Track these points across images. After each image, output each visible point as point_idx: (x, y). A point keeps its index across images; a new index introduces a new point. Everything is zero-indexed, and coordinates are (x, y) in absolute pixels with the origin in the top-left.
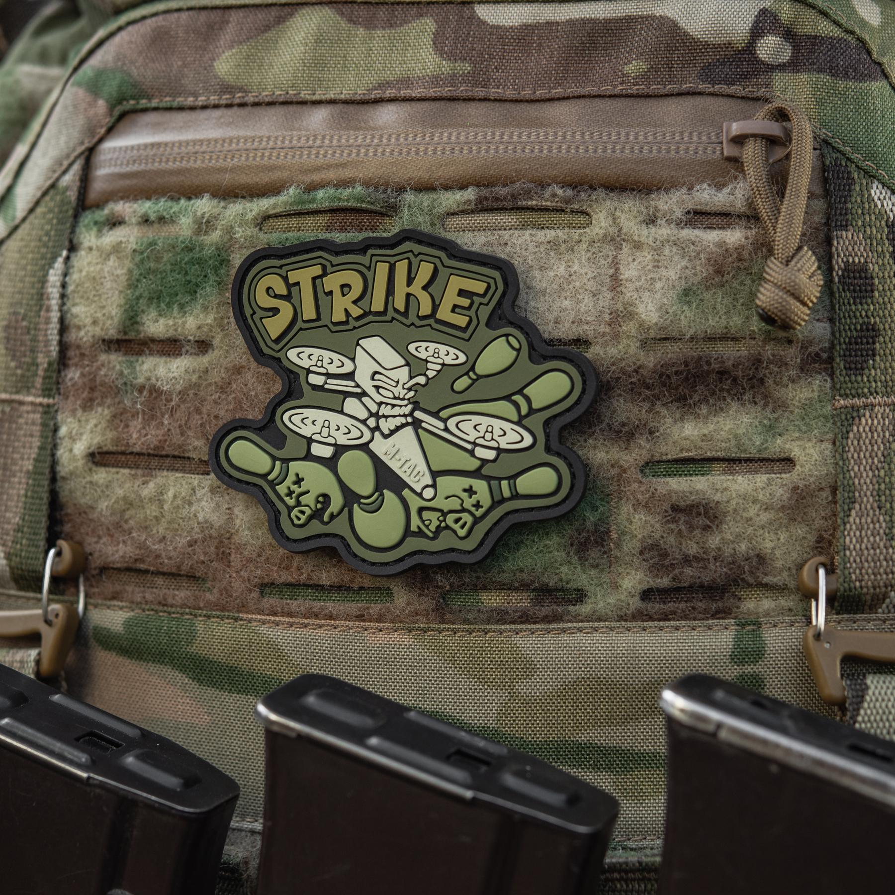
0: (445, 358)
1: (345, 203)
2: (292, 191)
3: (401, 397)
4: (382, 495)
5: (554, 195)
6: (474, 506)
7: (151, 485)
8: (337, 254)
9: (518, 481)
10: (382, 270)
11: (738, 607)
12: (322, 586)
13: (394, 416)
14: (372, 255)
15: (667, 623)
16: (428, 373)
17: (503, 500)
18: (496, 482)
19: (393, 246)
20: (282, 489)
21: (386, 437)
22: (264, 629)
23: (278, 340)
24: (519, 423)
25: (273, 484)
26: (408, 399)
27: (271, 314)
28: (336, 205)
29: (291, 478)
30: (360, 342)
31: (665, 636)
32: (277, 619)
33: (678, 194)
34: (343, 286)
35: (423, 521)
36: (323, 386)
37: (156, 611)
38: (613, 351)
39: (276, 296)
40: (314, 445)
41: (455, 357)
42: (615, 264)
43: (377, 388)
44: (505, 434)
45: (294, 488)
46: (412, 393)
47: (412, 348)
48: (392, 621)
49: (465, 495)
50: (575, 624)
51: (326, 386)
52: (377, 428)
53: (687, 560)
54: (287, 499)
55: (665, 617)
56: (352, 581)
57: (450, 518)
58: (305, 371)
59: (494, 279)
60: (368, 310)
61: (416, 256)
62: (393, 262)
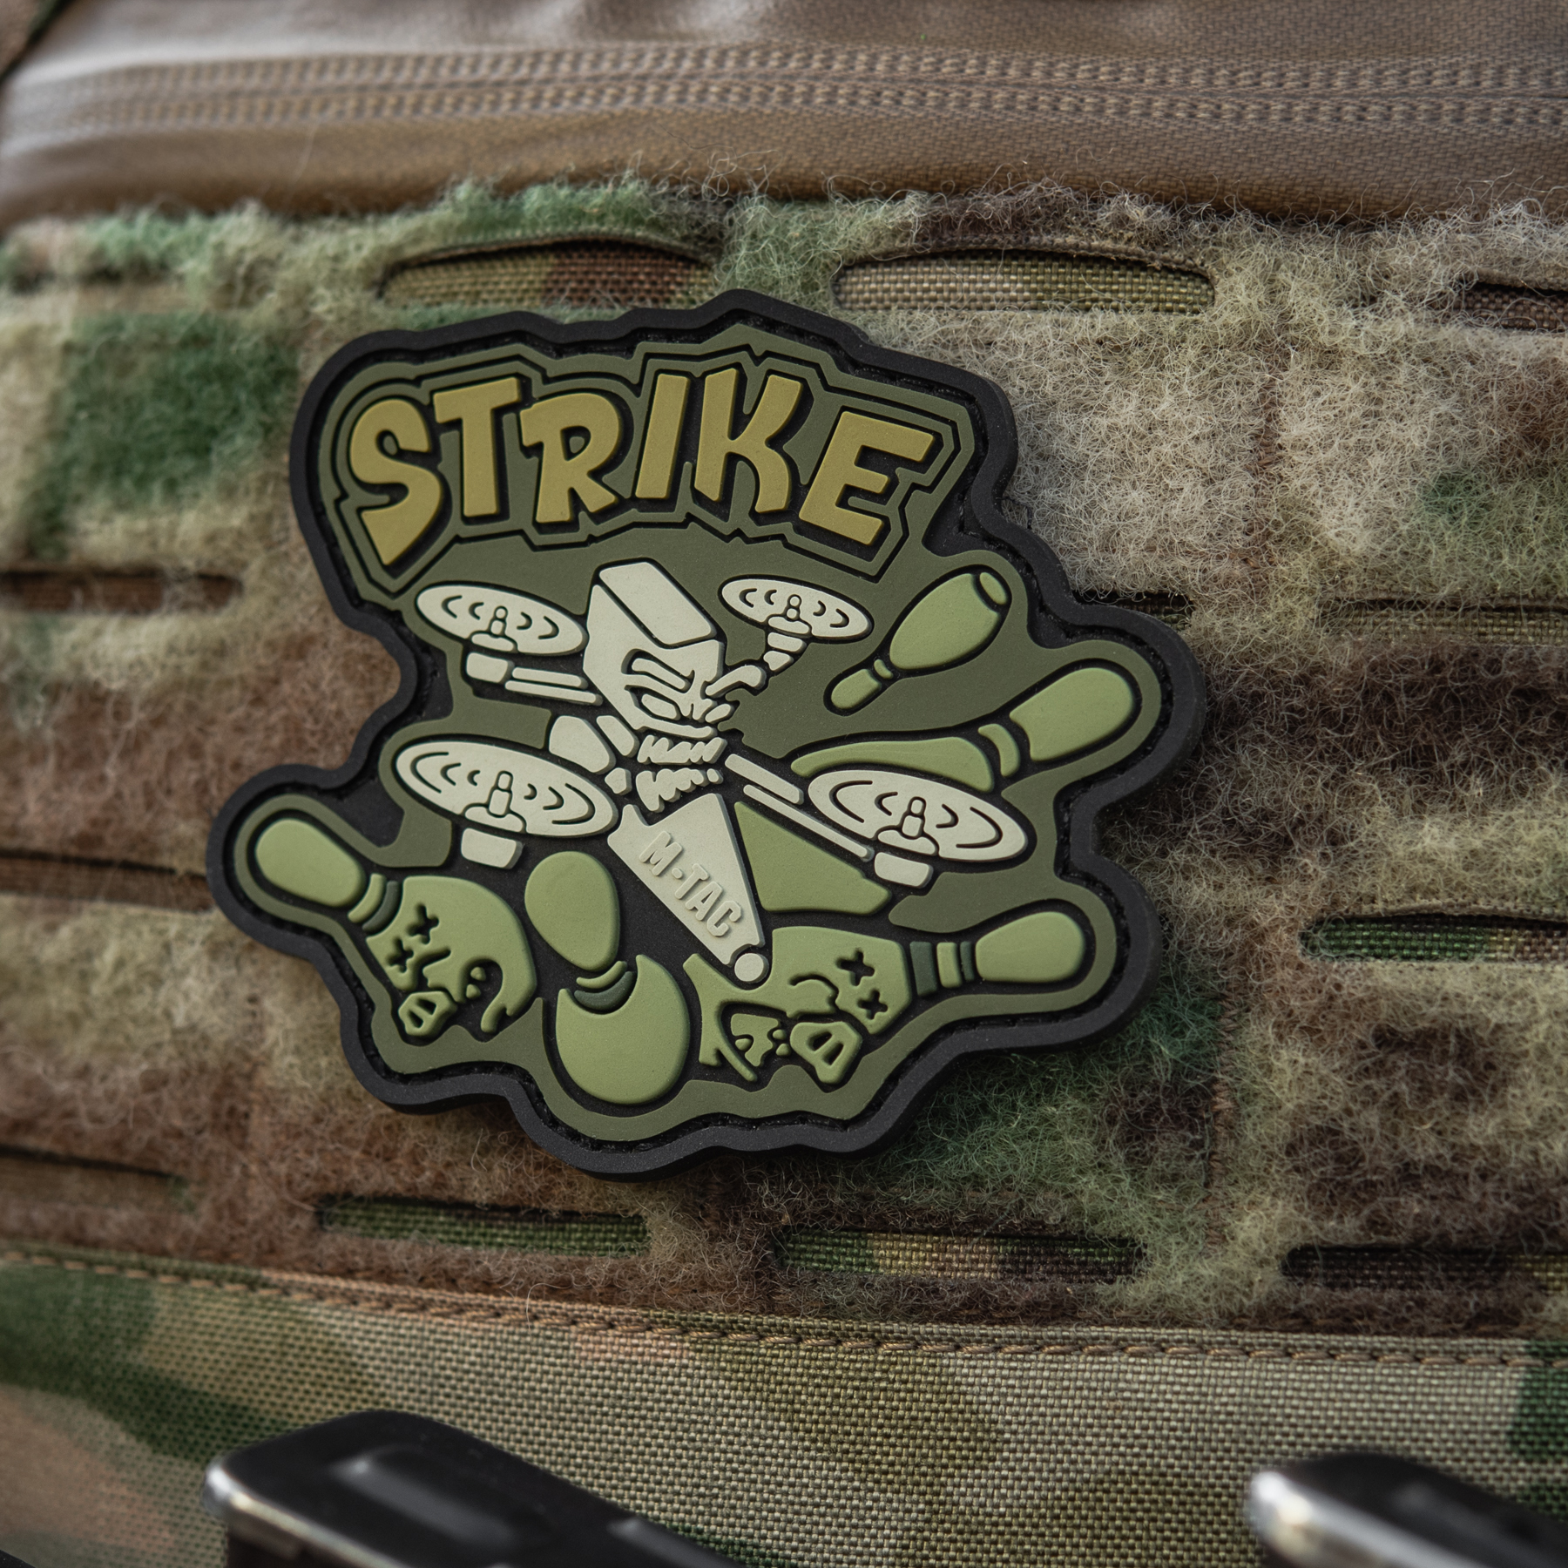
0: (813, 620)
1: (594, 226)
2: (463, 192)
3: (696, 716)
4: (632, 968)
5: (1122, 221)
6: (863, 1004)
7: (65, 932)
8: (560, 351)
9: (981, 944)
10: (670, 393)
11: (1537, 1308)
12: (471, 1206)
13: (675, 767)
15: (1349, 1341)
16: (769, 657)
17: (940, 993)
18: (926, 945)
19: (700, 335)
20: (381, 945)
21: (650, 818)
22: (320, 1312)
23: (396, 567)
24: (992, 796)
25: (358, 932)
26: (714, 725)
27: (385, 498)
28: (569, 230)
29: (406, 916)
30: (603, 575)
31: (1342, 1373)
32: (354, 1285)
33: (1443, 228)
34: (568, 433)
35: (731, 1039)
36: (500, 686)
37: (59, 1259)
38: (1246, 625)
39: (402, 455)
40: (468, 833)
41: (839, 619)
42: (1268, 404)
43: (637, 692)
44: (955, 822)
45: (411, 942)
46: (724, 710)
47: (731, 593)
48: (643, 1303)
49: (842, 977)
50: (1109, 1331)
51: (510, 686)
52: (632, 796)
53: (1408, 1176)
54: (391, 971)
55: (1345, 1323)
56: (545, 1195)
57: (801, 1034)
58: (460, 647)
59: (953, 424)
60: (627, 495)
61: (758, 360)
62: (698, 375)
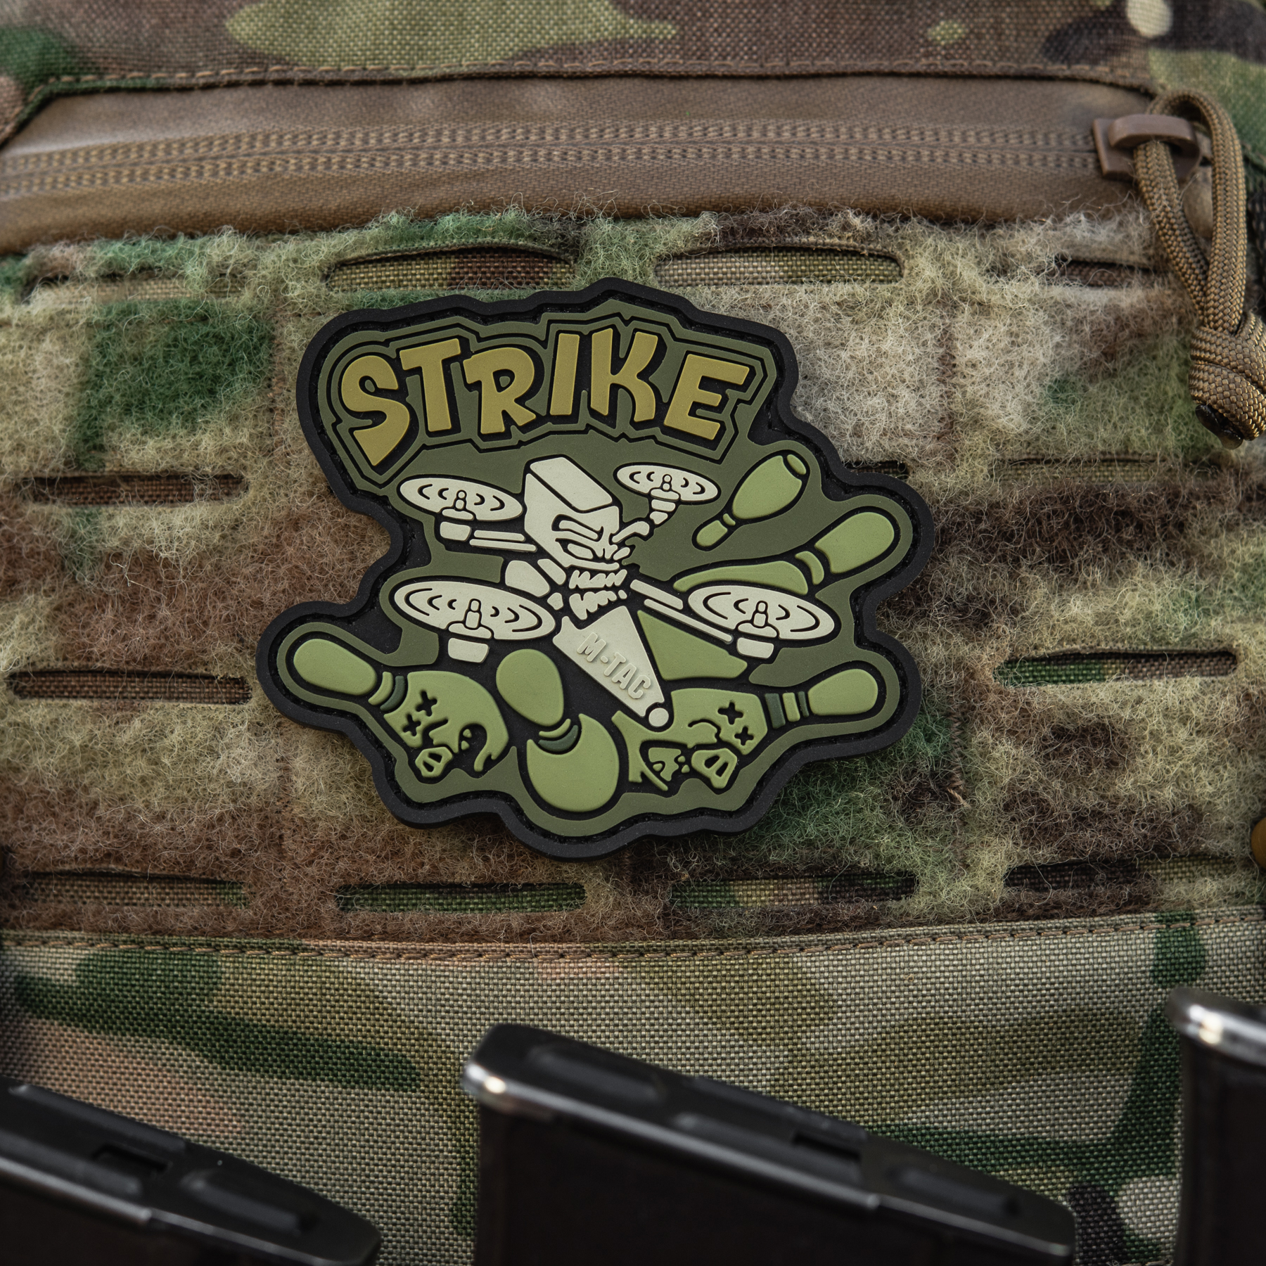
0: (681, 491)
1: (489, 239)
2: (394, 218)
3: (608, 557)
4: (576, 722)
5: (846, 226)
7: (136, 724)
8: (486, 320)
9: (811, 692)
10: (568, 346)
11: (1160, 893)
12: (460, 886)
13: (595, 590)
14: (550, 322)
15: (1050, 923)
16: (653, 516)
17: (790, 725)
18: (775, 695)
19: (585, 307)
20: (396, 719)
21: (580, 624)
22: (347, 964)
23: (382, 467)
24: (810, 597)
25: (378, 712)
26: (619, 561)
27: (370, 422)
28: (470, 241)
29: (413, 699)
30: (533, 466)
31: (1047, 944)
32: (374, 945)
33: (1040, 228)
34: (497, 375)
35: (650, 765)
36: (466, 543)
37: (141, 944)
38: (950, 480)
39: (379, 392)
40: (452, 642)
41: (698, 489)
42: (946, 339)
43: (564, 543)
44: (787, 615)
45: (420, 715)
46: (625, 551)
47: (623, 475)
48: (584, 940)
49: (723, 719)
50: (902, 931)
51: (473, 542)
52: (567, 610)
54: (406, 736)
55: (1046, 912)
56: (514, 874)
57: (699, 759)
58: (433, 518)
59: (761, 360)
60: (544, 413)
61: (627, 323)
62: (586, 333)
